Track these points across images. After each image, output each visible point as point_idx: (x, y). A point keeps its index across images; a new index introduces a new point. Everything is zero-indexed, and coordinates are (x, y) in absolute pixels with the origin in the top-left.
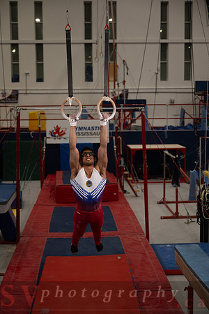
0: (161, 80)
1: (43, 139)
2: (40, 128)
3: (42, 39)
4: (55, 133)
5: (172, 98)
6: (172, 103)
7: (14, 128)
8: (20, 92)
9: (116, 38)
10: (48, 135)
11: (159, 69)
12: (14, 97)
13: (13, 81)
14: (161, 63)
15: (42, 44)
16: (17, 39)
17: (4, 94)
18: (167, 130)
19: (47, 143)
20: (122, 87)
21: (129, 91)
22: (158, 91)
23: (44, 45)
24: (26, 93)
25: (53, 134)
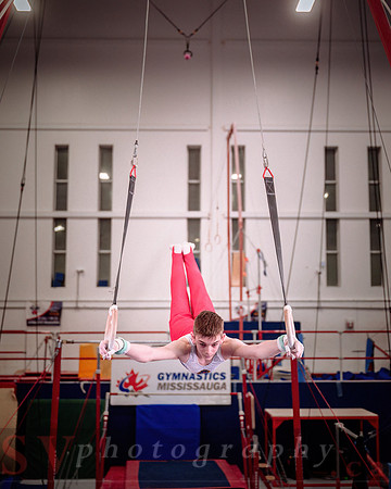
0: (328, 284)
1: (104, 397)
2: (98, 375)
4: (127, 385)
5: (350, 320)
6: (350, 329)
7: (50, 375)
8: (64, 305)
9: (243, 209)
10: (114, 388)
11: (325, 265)
12: (54, 314)
13: (53, 285)
14: (327, 255)
15: (109, 220)
16: (65, 209)
17: (35, 310)
18: (341, 380)
19: (112, 404)
20: (254, 297)
21: (269, 305)
22: (323, 305)
23: (113, 221)
24: (77, 308)
25: (123, 386)
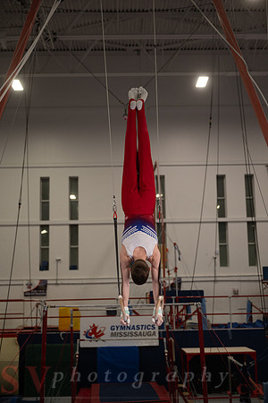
0: (221, 265)
1: (76, 342)
2: (72, 328)
3: (77, 219)
4: (91, 334)
5: (236, 288)
6: (236, 294)
7: (40, 328)
8: (49, 282)
9: (164, 217)
10: (82, 337)
11: (218, 252)
12: (42, 288)
13: (41, 269)
14: (220, 246)
15: (77, 225)
16: (48, 219)
17: (29, 286)
18: (231, 328)
19: (81, 346)
20: (173, 275)
21: (183, 280)
22: (218, 279)
23: (79, 226)
24: (57, 284)
25: (88, 335)
